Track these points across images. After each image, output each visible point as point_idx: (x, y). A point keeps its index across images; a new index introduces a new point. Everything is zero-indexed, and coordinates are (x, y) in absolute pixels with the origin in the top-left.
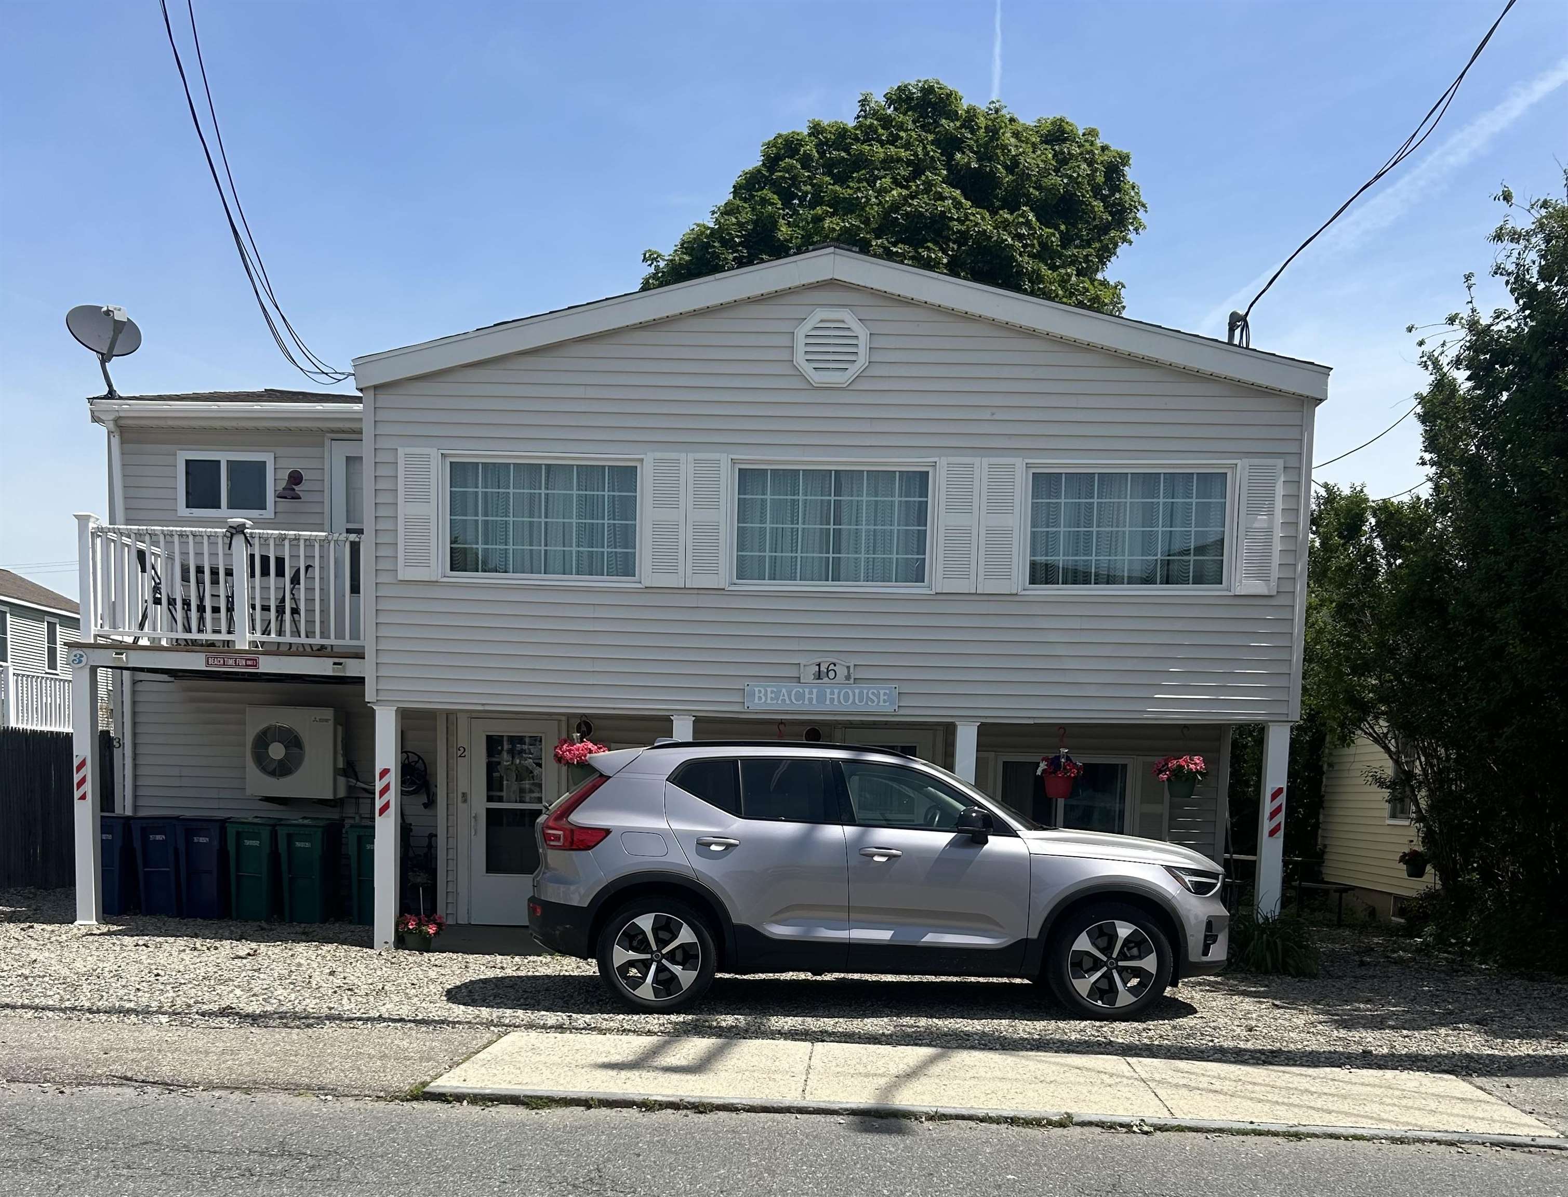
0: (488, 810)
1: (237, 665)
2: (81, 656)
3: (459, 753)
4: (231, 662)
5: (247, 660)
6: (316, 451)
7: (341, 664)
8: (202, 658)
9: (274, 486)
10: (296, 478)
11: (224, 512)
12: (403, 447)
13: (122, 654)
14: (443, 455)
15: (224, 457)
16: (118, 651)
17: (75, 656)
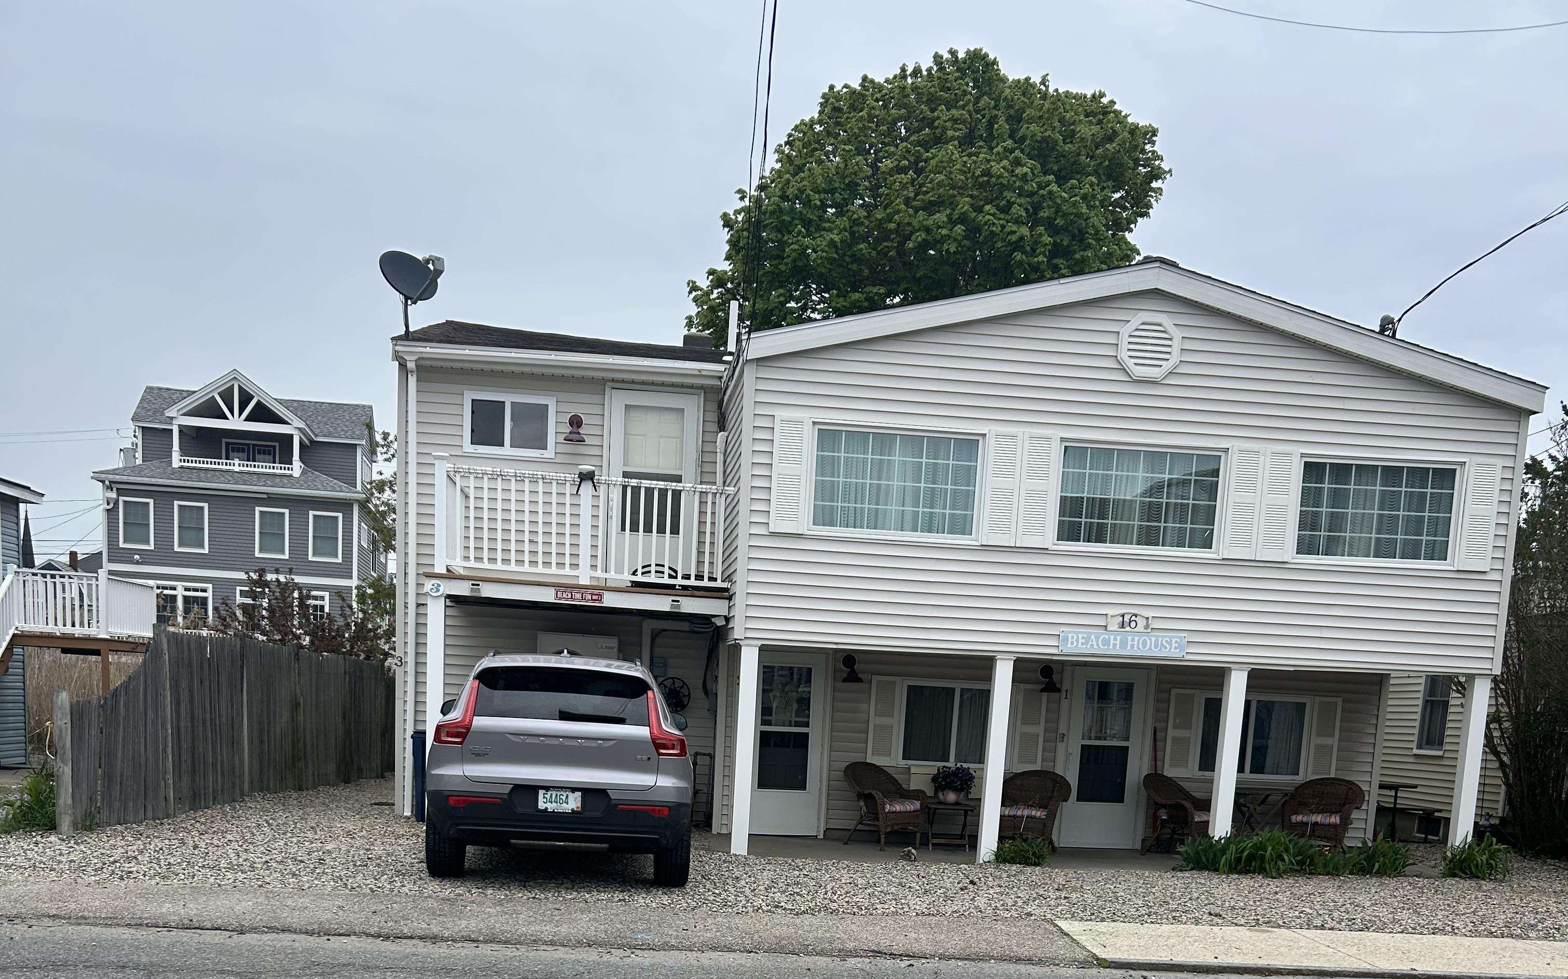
0: (763, 733)
1: (582, 599)
2: (439, 585)
4: (578, 596)
5: (592, 594)
6: (596, 399)
7: (678, 601)
8: (552, 591)
9: (555, 428)
10: (576, 422)
11: (507, 450)
12: (781, 414)
13: (478, 585)
14: (814, 423)
15: (508, 399)
16: (474, 582)
17: (433, 585)
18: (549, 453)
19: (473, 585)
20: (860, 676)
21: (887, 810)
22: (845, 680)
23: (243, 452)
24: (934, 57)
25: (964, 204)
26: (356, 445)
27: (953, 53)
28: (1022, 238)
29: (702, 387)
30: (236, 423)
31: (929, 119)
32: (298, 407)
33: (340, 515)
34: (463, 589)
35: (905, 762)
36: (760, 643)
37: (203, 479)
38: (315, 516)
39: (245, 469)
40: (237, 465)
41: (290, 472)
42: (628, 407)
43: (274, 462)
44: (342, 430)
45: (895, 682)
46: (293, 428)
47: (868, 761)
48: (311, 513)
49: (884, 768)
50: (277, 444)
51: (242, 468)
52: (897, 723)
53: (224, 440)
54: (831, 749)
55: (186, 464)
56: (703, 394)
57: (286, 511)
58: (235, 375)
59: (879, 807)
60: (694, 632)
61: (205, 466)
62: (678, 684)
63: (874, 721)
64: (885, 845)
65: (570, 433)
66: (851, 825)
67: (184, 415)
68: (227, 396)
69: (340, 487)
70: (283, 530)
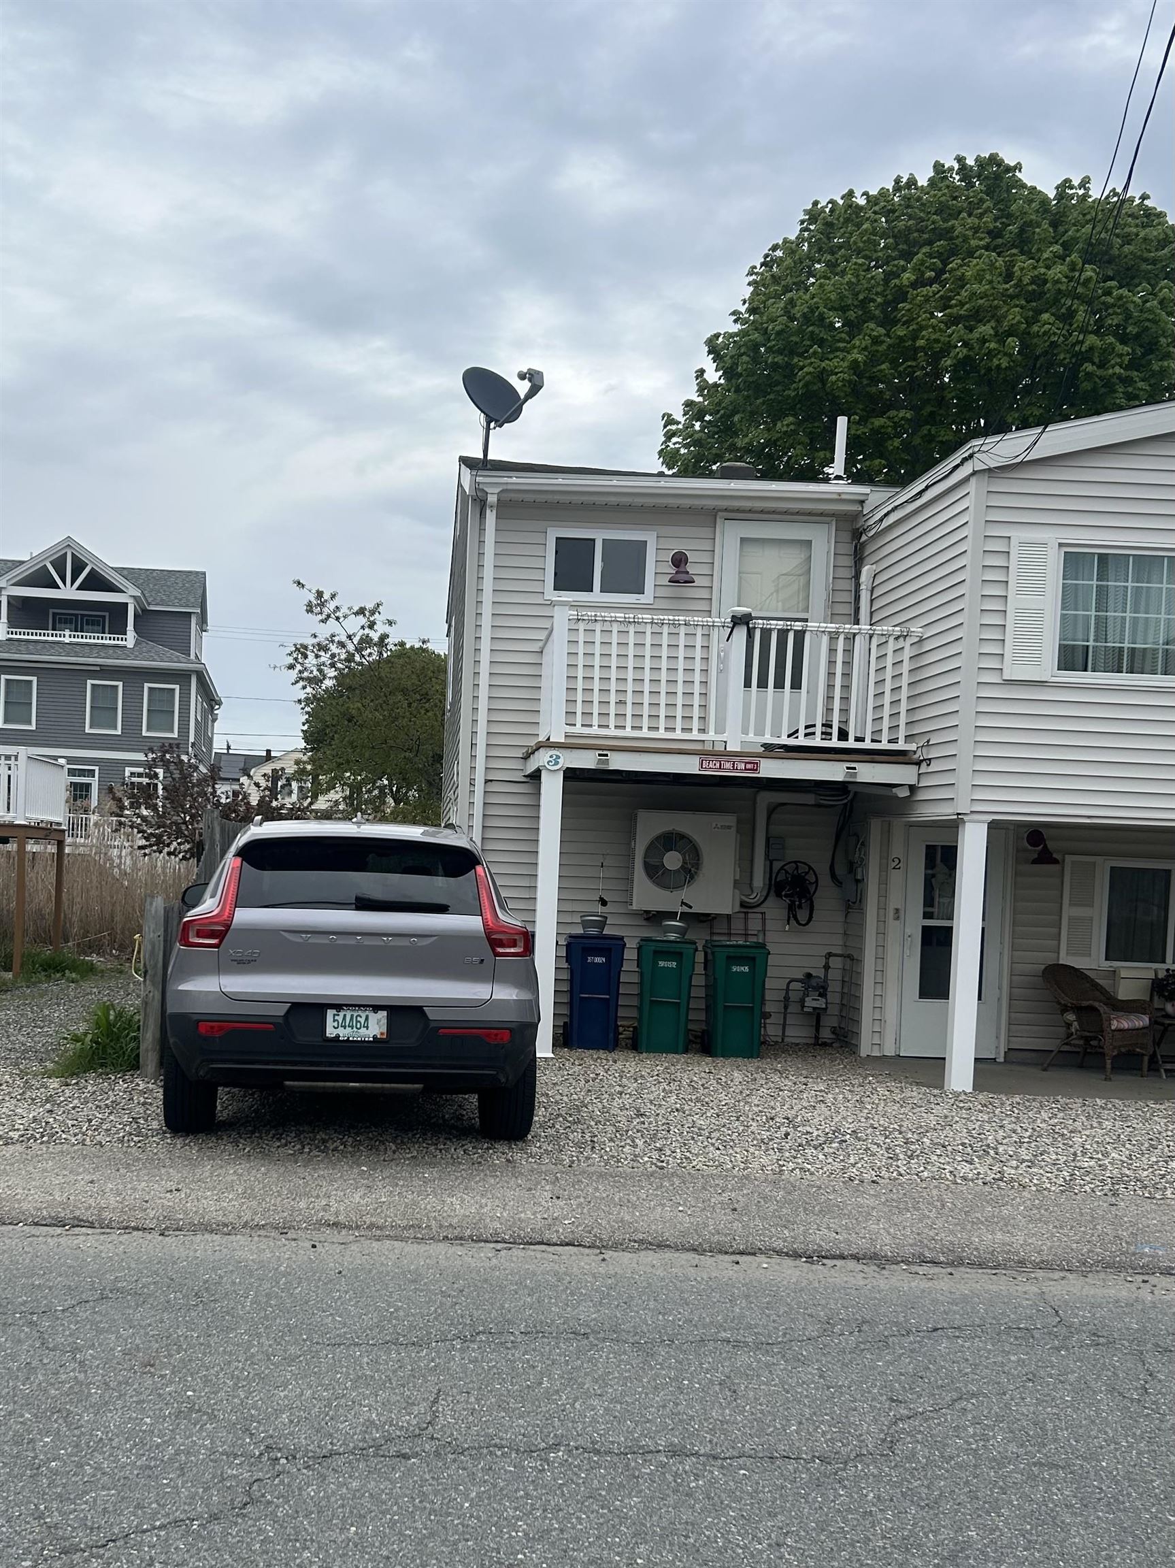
0: (924, 928)
1: (734, 769)
2: (558, 757)
3: (894, 864)
4: (728, 765)
5: (746, 763)
6: (705, 532)
7: (855, 769)
8: (696, 760)
9: (655, 568)
10: (679, 561)
11: (596, 595)
12: (1017, 535)
13: (607, 755)
14: (1060, 545)
15: (600, 535)
16: (601, 752)
17: (551, 757)
18: (647, 598)
19: (600, 755)
20: (1055, 856)
21: (1113, 1028)
22: (1035, 862)
23: (71, 623)
24: (935, 167)
25: (1014, 315)
26: (190, 613)
27: (960, 160)
28: (1091, 348)
29: (833, 515)
30: (68, 592)
31: (942, 229)
32: (131, 574)
33: (177, 687)
34: (586, 761)
35: (1109, 963)
36: (990, 818)
37: (33, 651)
38: (150, 688)
39: (76, 640)
40: (67, 637)
41: (124, 643)
42: (743, 540)
43: (104, 633)
44: (176, 598)
45: (1094, 863)
46: (127, 596)
47: (1061, 962)
48: (147, 685)
49: (1085, 972)
50: (107, 614)
51: (72, 639)
52: (1098, 916)
53: (51, 611)
54: (1014, 948)
55: (14, 636)
56: (834, 523)
57: (120, 684)
58: (69, 543)
59: (1105, 1024)
60: (819, 806)
61: (34, 637)
62: (803, 869)
63: (1068, 911)
64: (1111, 1073)
65: (677, 573)
66: (1052, 1045)
67: (13, 585)
68: (59, 564)
69: (177, 657)
70: (117, 704)
